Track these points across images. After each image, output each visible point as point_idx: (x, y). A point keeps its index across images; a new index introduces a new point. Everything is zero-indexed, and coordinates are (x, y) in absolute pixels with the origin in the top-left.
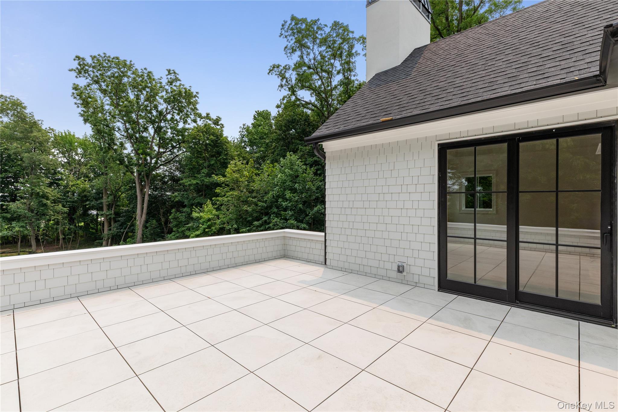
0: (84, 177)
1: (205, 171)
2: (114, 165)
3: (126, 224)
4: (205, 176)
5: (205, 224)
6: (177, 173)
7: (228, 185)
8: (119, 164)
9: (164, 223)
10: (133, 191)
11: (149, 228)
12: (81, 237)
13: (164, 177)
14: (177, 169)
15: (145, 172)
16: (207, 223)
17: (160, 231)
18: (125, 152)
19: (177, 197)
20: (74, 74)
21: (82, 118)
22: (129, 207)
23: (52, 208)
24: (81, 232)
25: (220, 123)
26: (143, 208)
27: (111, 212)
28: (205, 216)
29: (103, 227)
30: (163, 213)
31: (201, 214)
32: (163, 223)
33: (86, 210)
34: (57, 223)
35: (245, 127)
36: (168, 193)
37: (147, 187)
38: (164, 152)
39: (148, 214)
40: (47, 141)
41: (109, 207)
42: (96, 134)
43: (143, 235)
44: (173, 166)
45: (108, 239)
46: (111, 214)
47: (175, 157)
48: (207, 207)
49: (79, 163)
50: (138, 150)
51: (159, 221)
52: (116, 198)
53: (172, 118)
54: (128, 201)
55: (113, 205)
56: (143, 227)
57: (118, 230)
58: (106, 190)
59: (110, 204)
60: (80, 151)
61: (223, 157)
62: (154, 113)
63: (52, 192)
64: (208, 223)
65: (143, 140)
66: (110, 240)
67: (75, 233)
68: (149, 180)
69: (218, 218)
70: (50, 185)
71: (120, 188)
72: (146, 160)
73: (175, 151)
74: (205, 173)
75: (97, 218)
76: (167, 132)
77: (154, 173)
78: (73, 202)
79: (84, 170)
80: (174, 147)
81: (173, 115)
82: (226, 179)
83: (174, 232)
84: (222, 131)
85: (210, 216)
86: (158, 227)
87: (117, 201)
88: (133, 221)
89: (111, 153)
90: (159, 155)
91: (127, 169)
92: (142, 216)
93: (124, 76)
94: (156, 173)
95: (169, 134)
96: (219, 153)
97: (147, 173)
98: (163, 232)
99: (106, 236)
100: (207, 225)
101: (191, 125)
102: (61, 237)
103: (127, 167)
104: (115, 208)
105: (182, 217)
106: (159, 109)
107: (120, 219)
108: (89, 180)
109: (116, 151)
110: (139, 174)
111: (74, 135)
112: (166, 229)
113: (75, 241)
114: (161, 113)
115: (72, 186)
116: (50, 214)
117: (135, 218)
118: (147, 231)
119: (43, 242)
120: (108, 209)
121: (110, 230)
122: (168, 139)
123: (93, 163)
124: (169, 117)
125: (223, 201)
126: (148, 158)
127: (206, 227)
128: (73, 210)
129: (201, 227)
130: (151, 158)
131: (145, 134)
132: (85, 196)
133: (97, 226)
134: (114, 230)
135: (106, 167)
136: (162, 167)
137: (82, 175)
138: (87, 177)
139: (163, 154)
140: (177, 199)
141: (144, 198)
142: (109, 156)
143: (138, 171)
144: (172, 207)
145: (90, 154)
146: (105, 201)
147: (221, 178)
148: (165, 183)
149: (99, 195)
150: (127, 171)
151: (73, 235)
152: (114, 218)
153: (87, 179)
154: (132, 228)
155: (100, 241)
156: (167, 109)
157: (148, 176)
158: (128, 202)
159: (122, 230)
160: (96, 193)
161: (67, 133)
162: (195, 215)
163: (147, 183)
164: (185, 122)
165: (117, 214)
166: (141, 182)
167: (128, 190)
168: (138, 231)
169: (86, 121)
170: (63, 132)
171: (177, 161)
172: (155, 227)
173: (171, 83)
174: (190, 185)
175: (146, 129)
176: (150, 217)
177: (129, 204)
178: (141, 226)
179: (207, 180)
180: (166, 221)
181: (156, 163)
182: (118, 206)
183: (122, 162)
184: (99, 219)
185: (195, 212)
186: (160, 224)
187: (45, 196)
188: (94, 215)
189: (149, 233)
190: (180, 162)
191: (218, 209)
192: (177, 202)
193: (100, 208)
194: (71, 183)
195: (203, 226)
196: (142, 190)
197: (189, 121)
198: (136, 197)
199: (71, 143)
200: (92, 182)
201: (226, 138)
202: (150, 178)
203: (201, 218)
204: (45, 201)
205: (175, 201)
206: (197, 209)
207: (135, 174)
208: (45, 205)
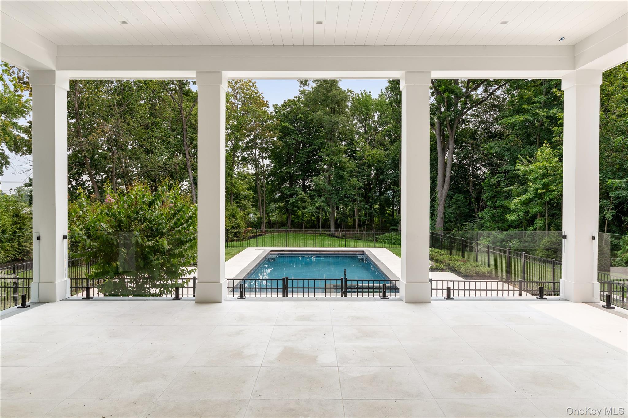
0: (380, 145)
11: (454, 206)
15: (448, 119)
16: (541, 179)
17: (468, 211)
19: (492, 148)
26: (444, 176)
28: (538, 167)
31: (531, 166)
32: (473, 200)
48: (543, 153)
49: (375, 131)
50: (440, 86)
56: (444, 203)
60: (376, 116)
63: (349, 163)
64: (544, 180)
67: (370, 215)
68: (454, 132)
72: (449, 100)
79: (379, 137)
86: (467, 204)
92: (443, 187)
97: (451, 121)
100: (542, 183)
110: (441, 124)
111: (370, 95)
115: (368, 157)
116: (346, 188)
118: (450, 210)
119: (341, 224)
126: (453, 97)
127: (540, 186)
130: (458, 98)
137: (377, 143)
143: (439, 118)
151: (368, 218)
153: (382, 148)
161: (364, 94)
162: (520, 169)
168: (439, 208)
170: (360, 93)
172: (462, 205)
176: (455, 193)
178: (443, 200)
179: (543, 113)
185: (522, 164)
187: (343, 169)
194: (366, 153)
195: (535, 186)
196: (444, 149)
202: (455, 128)
203: (530, 173)
204: (341, 173)
206: (524, 160)
208: (341, 177)
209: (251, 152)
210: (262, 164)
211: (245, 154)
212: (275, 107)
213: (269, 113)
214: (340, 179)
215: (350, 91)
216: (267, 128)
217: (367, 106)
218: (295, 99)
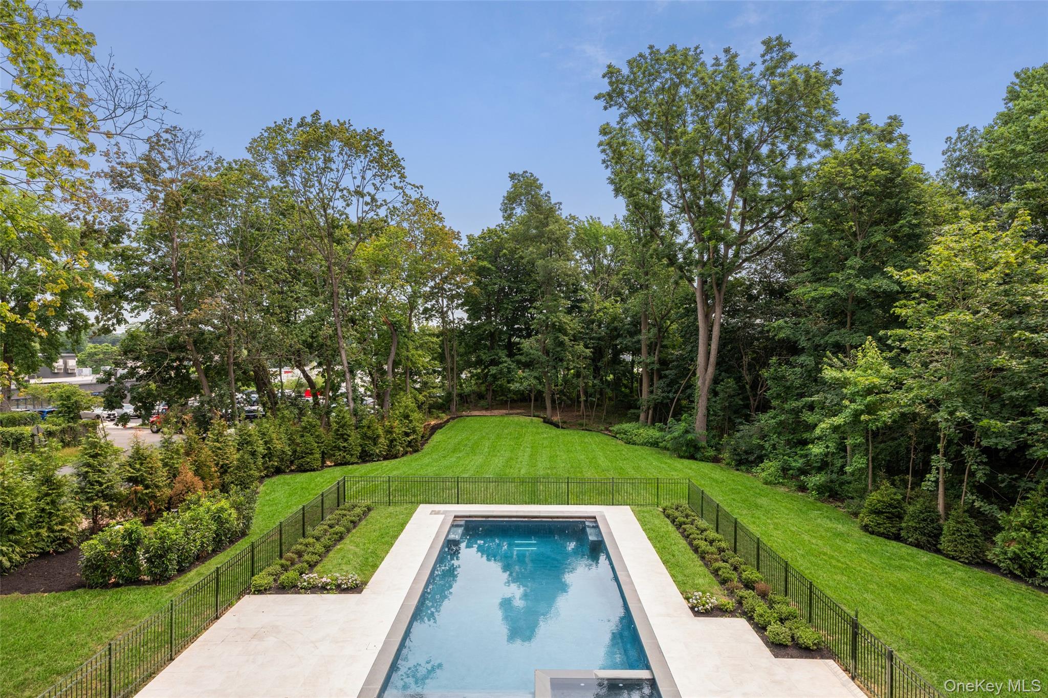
0: (615, 293)
1: (855, 262)
2: (660, 267)
3: (678, 383)
4: (857, 276)
5: (858, 399)
6: (780, 277)
7: (929, 296)
8: (668, 266)
9: (751, 387)
10: (692, 319)
11: (721, 395)
12: (610, 399)
13: (750, 287)
14: (778, 266)
15: (714, 277)
16: (864, 396)
17: (741, 403)
18: (679, 240)
19: (782, 328)
20: (602, 103)
21: (612, 187)
22: (683, 349)
23: (570, 349)
24: (609, 393)
25: (896, 134)
26: (708, 353)
27: (653, 359)
28: (859, 378)
29: (641, 385)
30: (749, 364)
31: (848, 373)
32: (748, 387)
33: (617, 353)
34: (578, 375)
35: (964, 135)
36: (758, 321)
37: (718, 309)
38: (752, 231)
39: (718, 364)
40: (566, 236)
41: (651, 348)
42: (633, 213)
43: (708, 411)
44: (768, 262)
45: (649, 408)
46: (653, 363)
47: (776, 239)
48: (865, 356)
49: (609, 271)
50: (703, 230)
51: (739, 379)
52: (662, 332)
53: (772, 151)
54: (682, 337)
55: (656, 345)
56: (709, 392)
57: (664, 395)
58: (647, 317)
59: (651, 343)
60: (609, 249)
61: (909, 222)
62: (735, 146)
63: (572, 323)
64: (869, 398)
65: (713, 210)
66: (651, 412)
67: (601, 393)
68: (722, 293)
69: (899, 385)
70: (569, 311)
71: (669, 312)
72: (716, 250)
73: (778, 223)
74: (854, 268)
75: (633, 367)
76: (760, 185)
77: (730, 278)
78: (599, 339)
79: (614, 282)
80: (773, 217)
81: (773, 144)
82: (929, 277)
83: (775, 409)
84: (905, 153)
85: (877, 381)
86: (739, 394)
87: (664, 337)
88: (690, 378)
89: (656, 245)
90: (742, 238)
91: (681, 274)
92: (706, 370)
93: (681, 82)
94: (736, 279)
95: (765, 190)
96: (896, 214)
97: (718, 279)
98: (747, 406)
99: (645, 403)
100: (866, 402)
101: (815, 156)
102: (583, 398)
103: (681, 268)
104: (660, 352)
105: (793, 375)
106: (745, 135)
107: (667, 372)
108: (622, 300)
109: (662, 239)
110: (703, 283)
111: (600, 222)
112: (755, 400)
113: (601, 406)
114: (748, 144)
115: (598, 311)
116: (569, 359)
117: (694, 374)
118: (715, 402)
119: (560, 404)
120: (649, 354)
121: (652, 392)
122: (762, 199)
123: (628, 268)
124: (765, 150)
125: (921, 339)
126: (722, 246)
127: (863, 407)
128: (598, 353)
129: (846, 407)
130: (728, 246)
131: (715, 198)
132: (616, 329)
133: (632, 383)
134: (659, 394)
135: (646, 274)
136: (746, 265)
137: (611, 291)
138: (620, 294)
139: (749, 236)
140: (782, 335)
141: (711, 331)
142: (651, 252)
143: (701, 275)
144: (769, 352)
145: (623, 254)
146: (645, 336)
147: (913, 274)
148: (751, 298)
149: (635, 327)
150: (681, 278)
151: (598, 396)
152: (658, 370)
153: (618, 299)
154: (689, 391)
155: (636, 411)
156: (762, 132)
157: (719, 285)
158: (681, 340)
159: (671, 395)
160: (631, 323)
161: (591, 221)
162: (829, 373)
163: (717, 300)
164: (801, 154)
165: (664, 363)
166: (707, 299)
167: (681, 317)
168: (700, 401)
169: (617, 191)
170: (585, 220)
171: (779, 249)
172: (732, 393)
173: (770, 72)
174: (816, 300)
175: (717, 186)
176: (722, 372)
177: (684, 343)
178: (706, 389)
179: (861, 286)
180: (754, 382)
181: (736, 255)
182: (665, 347)
183: (672, 261)
184: (635, 370)
185: (831, 366)
186: (743, 388)
187: (561, 330)
188: (627, 363)
189: (719, 407)
190: (785, 251)
191: (895, 362)
192: (782, 341)
193: (636, 352)
194: (596, 307)
195: (853, 406)
196: (707, 316)
197: (811, 147)
198: (697, 329)
199: (596, 239)
200: (625, 303)
201: (921, 166)
202: (724, 289)
203: (845, 383)
204: (562, 337)
205: (776, 338)
206: (835, 360)
207: (695, 285)
208: (562, 344)
209: (437, 301)
210: (451, 318)
211: (429, 305)
212: (469, 238)
213: (462, 247)
214: (559, 346)
215: (574, 218)
216: (458, 270)
217: (597, 238)
218: (498, 229)
